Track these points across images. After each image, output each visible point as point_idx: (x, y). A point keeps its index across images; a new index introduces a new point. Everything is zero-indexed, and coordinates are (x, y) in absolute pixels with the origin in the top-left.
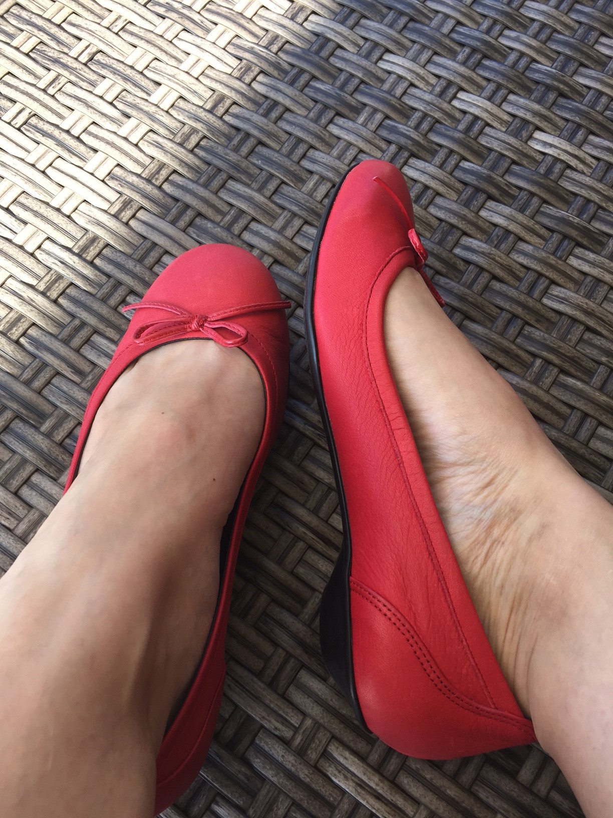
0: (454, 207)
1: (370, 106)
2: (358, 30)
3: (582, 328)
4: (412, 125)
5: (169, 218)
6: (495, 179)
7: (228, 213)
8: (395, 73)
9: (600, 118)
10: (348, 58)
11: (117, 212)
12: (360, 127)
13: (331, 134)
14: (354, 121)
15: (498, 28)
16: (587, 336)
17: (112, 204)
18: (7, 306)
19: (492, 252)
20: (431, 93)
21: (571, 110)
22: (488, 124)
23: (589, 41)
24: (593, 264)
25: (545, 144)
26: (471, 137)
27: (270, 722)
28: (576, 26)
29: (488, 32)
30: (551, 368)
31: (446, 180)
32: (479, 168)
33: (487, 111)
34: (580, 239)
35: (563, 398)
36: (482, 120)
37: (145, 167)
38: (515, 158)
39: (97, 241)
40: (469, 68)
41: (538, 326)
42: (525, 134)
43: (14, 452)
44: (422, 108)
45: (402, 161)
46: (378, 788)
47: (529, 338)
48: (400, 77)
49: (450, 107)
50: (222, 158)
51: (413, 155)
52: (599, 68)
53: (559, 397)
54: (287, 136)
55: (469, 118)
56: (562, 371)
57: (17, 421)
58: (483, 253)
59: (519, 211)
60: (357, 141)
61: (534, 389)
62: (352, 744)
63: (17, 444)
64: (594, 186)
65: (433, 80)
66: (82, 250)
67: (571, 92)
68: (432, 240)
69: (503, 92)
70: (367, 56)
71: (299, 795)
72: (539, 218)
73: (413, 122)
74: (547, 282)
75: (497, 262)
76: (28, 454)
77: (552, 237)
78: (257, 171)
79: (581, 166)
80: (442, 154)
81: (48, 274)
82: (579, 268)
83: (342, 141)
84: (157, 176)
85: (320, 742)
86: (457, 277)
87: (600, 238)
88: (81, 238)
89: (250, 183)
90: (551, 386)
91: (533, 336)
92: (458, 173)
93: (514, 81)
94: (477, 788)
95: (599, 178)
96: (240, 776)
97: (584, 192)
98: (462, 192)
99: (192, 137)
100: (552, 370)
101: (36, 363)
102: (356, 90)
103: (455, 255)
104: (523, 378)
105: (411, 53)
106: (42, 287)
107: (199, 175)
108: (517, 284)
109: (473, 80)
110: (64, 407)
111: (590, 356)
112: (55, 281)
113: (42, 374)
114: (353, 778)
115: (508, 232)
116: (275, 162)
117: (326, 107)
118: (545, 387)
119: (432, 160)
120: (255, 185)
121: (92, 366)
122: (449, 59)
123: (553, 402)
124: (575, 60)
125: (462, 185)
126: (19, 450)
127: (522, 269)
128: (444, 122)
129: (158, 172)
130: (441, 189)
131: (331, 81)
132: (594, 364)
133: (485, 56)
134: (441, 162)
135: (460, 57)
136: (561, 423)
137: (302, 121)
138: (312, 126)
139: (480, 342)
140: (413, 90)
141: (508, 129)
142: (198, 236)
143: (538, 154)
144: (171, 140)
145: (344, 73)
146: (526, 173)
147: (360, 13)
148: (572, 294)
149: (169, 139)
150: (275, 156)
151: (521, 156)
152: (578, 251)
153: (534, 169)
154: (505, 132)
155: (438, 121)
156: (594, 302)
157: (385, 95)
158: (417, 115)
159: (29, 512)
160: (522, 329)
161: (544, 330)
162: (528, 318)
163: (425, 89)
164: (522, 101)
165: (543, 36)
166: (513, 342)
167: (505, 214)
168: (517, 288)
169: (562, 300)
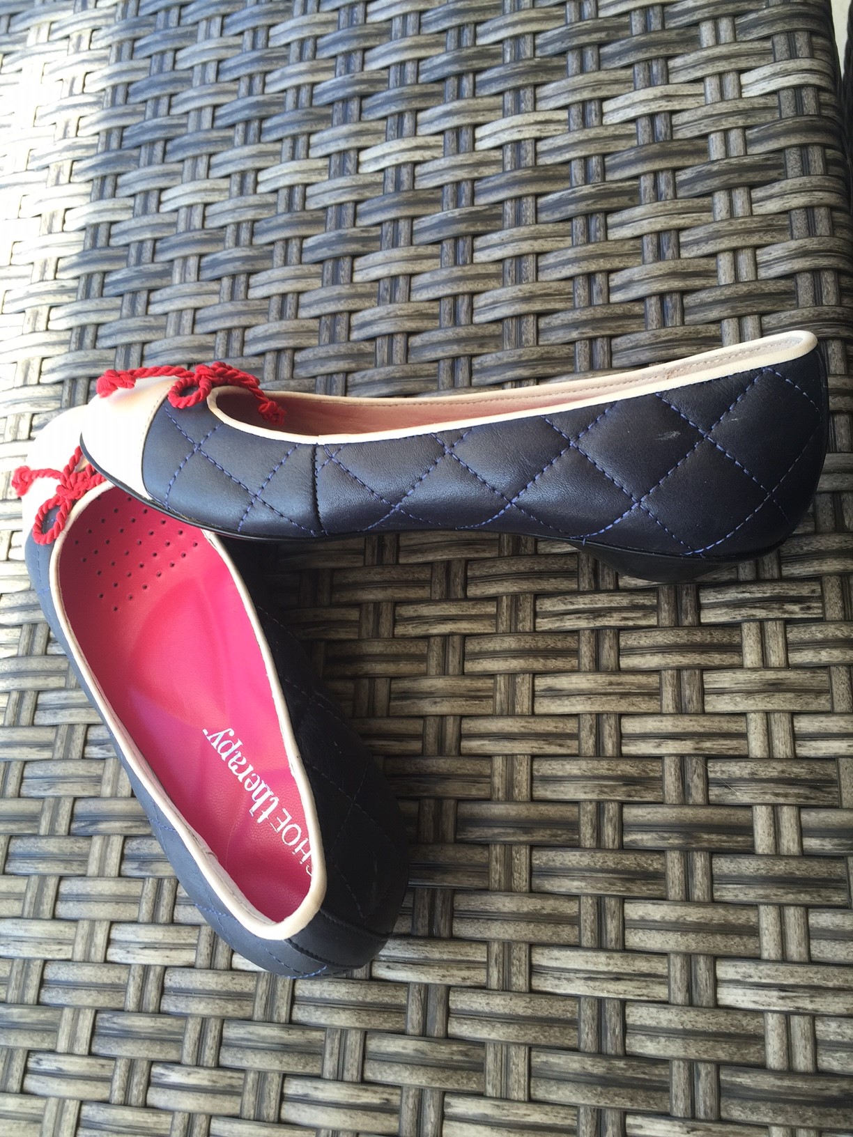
0: (324, 293)
1: (177, 258)
2: (120, 192)
3: (531, 319)
6: (346, 235)
8: (182, 207)
9: (417, 89)
10: (126, 228)
12: (180, 287)
13: (156, 316)
15: (257, 81)
16: (543, 323)
20: (230, 198)
21: (381, 105)
22: (307, 185)
23: (357, 21)
24: (502, 244)
25: (376, 159)
27: (453, 976)
28: (335, 15)
29: (250, 92)
31: (298, 273)
34: (472, 229)
36: (298, 185)
38: (355, 197)
40: (254, 143)
41: (485, 350)
42: (350, 166)
43: (27, 876)
44: (230, 220)
45: (242, 288)
46: (610, 968)
47: (484, 370)
48: (190, 207)
51: (250, 274)
52: (385, 39)
54: (113, 352)
55: (283, 193)
57: (13, 841)
58: (381, 318)
59: (393, 247)
62: (555, 939)
63: (25, 865)
64: (453, 163)
65: (225, 184)
67: (372, 86)
70: (145, 211)
71: (531, 1035)
73: (230, 241)
74: (466, 298)
77: (442, 248)
79: (427, 154)
80: (278, 250)
82: (491, 259)
85: (519, 960)
86: (371, 363)
87: (495, 211)
92: (307, 257)
93: (307, 121)
94: (719, 893)
95: (455, 151)
96: (456, 1058)
97: (448, 178)
98: (323, 274)
102: (154, 252)
103: (356, 341)
105: (186, 175)
110: (50, 793)
111: (559, 341)
114: (578, 975)
115: (394, 278)
117: (135, 293)
121: (54, 730)
124: (355, 51)
125: (318, 266)
126: (32, 871)
127: (434, 304)
128: (261, 217)
130: (299, 285)
131: (124, 264)
132: (567, 347)
133: (262, 119)
135: (238, 139)
137: (118, 325)
145: (132, 246)
146: (376, 204)
147: (111, 174)
148: (499, 291)
152: (479, 242)
154: (330, 178)
155: (254, 221)
156: (528, 283)
158: (230, 230)
162: (470, 350)
163: (222, 199)
164: (326, 135)
165: (308, 53)
167: (380, 262)
168: (440, 328)
169: (494, 305)
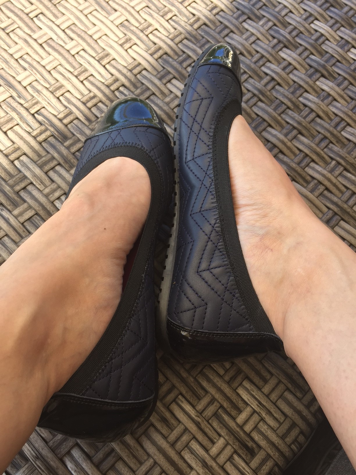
4: (288, 31)
5: (150, 52)
7: (182, 56)
11: (122, 43)
14: (257, 23)
17: (120, 39)
18: (56, 79)
19: (319, 103)
26: (317, 44)
30: (340, 166)
32: (319, 60)
33: (328, 32)
35: (344, 183)
37: (141, 24)
39: (109, 56)
49: (309, 27)
50: (183, 27)
53: (342, 182)
56: (346, 169)
60: (257, 33)
61: (329, 175)
66: (100, 59)
68: (288, 91)
69: (338, 25)
72: (347, 91)
75: (321, 108)
76: (56, 155)
78: (201, 38)
81: (80, 67)
83: (249, 32)
84: (146, 30)
88: (101, 53)
89: (196, 43)
90: (338, 176)
91: (333, 149)
99: (169, 13)
100: (340, 168)
101: (67, 111)
104: (325, 169)
106: (76, 73)
107: (169, 34)
108: (329, 122)
109: (324, 16)
112: (83, 72)
113: (69, 117)
116: (211, 35)
118: (335, 175)
119: (295, 51)
120: (198, 45)
122: (313, 3)
123: (338, 184)
129: (147, 28)
134: (300, 53)
136: (340, 195)
138: (234, 21)
139: (305, 147)
140: (291, 14)
141: (338, 43)
142: (163, 64)
143: (352, 59)
144: (157, 13)
149: (156, 12)
150: (212, 32)
151: (343, 59)
153: (348, 66)
157: (276, 14)
159: (51, 184)
160: (328, 144)
161: (340, 147)
166: (323, 150)
